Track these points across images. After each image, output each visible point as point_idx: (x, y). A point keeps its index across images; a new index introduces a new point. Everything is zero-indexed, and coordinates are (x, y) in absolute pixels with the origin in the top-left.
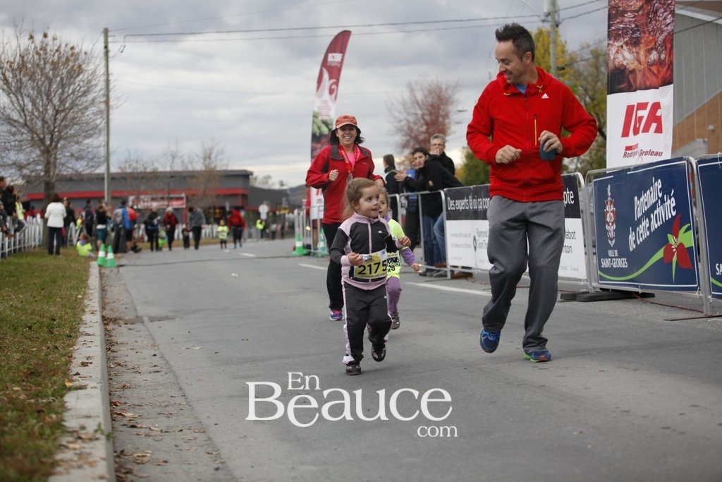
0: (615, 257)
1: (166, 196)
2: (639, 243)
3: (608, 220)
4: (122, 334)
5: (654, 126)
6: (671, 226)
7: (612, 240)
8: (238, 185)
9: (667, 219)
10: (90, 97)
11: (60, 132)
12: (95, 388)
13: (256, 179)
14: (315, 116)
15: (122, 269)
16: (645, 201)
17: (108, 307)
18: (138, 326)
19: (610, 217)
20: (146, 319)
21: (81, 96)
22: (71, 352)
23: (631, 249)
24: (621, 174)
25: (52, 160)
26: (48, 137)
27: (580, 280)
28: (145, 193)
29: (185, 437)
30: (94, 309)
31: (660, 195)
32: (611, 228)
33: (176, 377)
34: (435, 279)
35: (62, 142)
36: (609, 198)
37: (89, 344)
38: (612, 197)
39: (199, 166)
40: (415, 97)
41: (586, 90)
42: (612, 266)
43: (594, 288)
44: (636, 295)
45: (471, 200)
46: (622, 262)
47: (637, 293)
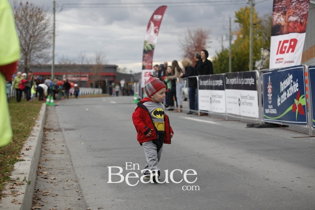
0: (271, 109)
1: (79, 75)
2: (282, 102)
3: (269, 92)
4: (51, 136)
5: (291, 50)
6: (296, 96)
7: (270, 101)
8: (111, 72)
9: (294, 92)
10: (46, 30)
11: (32, 46)
12: (29, 160)
13: (120, 69)
14: (145, 42)
15: (57, 107)
16: (285, 84)
17: (47, 124)
18: (59, 133)
19: (270, 91)
20: (63, 129)
21: (42, 30)
22: (24, 143)
23: (278, 105)
24: (275, 71)
25: (28, 58)
26: (27, 48)
27: (256, 118)
28: (70, 74)
29: (68, 184)
30: (39, 124)
31: (292, 82)
32: (270, 96)
33: (70, 156)
34: (194, 115)
35: (33, 50)
36: (270, 82)
37: (32, 140)
38: (271, 82)
39: (94, 63)
40: (191, 35)
41: (266, 34)
42: (270, 113)
43: (262, 122)
44: (280, 126)
45: (210, 81)
46: (274, 111)
47: (281, 125)
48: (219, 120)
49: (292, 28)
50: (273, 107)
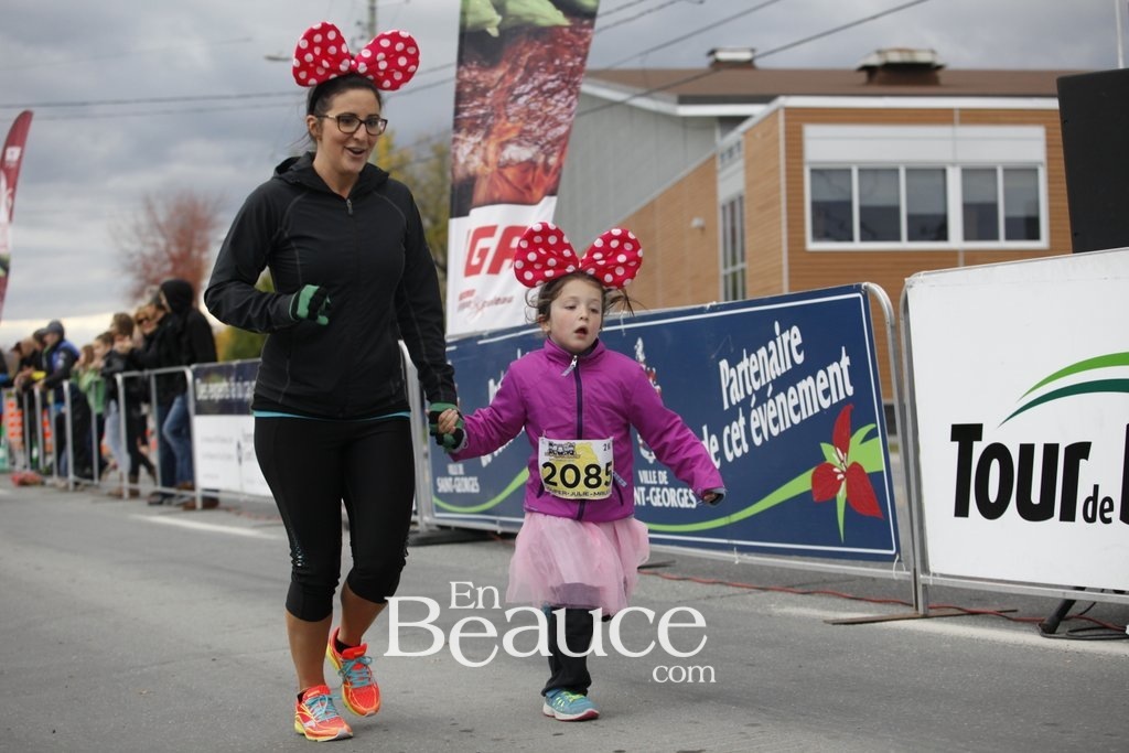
0: (460, 476)
23: (484, 463)
24: (468, 343)
42: (454, 490)
43: (427, 525)
44: (493, 536)
45: (233, 384)
46: (471, 483)
47: (495, 533)
48: (270, 522)
49: (516, 188)
50: (465, 469)
